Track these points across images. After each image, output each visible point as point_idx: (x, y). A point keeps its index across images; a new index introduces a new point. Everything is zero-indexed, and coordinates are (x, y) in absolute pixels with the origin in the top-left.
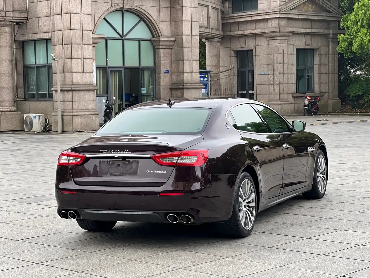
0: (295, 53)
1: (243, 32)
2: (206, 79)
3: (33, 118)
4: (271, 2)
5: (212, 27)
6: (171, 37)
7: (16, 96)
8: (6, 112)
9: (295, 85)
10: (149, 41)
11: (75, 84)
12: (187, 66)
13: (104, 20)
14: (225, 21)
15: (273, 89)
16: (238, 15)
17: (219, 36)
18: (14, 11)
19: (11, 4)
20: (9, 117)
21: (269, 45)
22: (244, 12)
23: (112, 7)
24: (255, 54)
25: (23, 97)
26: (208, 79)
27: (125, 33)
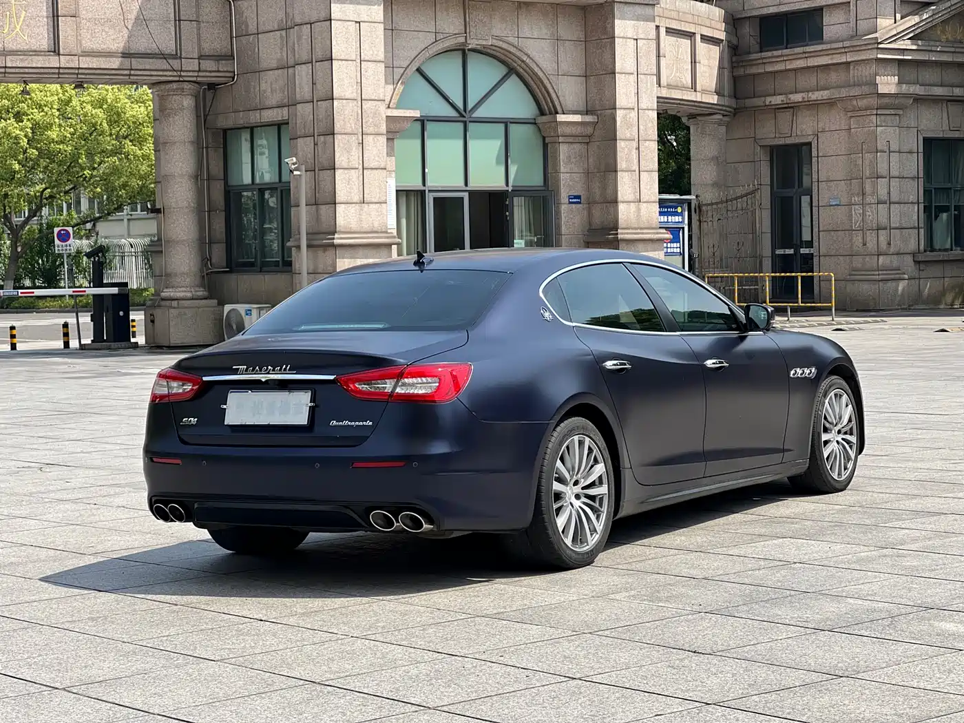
0: (921, 149)
1: (787, 97)
2: (677, 219)
3: (243, 314)
4: (857, 20)
5: (704, 88)
6: (587, 114)
7: (207, 263)
8: (184, 302)
9: (922, 231)
10: (529, 125)
11: (342, 230)
12: (625, 187)
13: (418, 75)
14: (741, 72)
15: (861, 241)
16: (773, 54)
17: (724, 108)
18: (201, 56)
19: (195, 40)
20: (189, 313)
21: (853, 130)
22: (789, 46)
23: (436, 41)
24: (816, 152)
25: (225, 264)
26: (683, 219)
27: (470, 105)
